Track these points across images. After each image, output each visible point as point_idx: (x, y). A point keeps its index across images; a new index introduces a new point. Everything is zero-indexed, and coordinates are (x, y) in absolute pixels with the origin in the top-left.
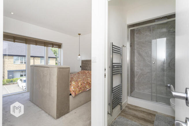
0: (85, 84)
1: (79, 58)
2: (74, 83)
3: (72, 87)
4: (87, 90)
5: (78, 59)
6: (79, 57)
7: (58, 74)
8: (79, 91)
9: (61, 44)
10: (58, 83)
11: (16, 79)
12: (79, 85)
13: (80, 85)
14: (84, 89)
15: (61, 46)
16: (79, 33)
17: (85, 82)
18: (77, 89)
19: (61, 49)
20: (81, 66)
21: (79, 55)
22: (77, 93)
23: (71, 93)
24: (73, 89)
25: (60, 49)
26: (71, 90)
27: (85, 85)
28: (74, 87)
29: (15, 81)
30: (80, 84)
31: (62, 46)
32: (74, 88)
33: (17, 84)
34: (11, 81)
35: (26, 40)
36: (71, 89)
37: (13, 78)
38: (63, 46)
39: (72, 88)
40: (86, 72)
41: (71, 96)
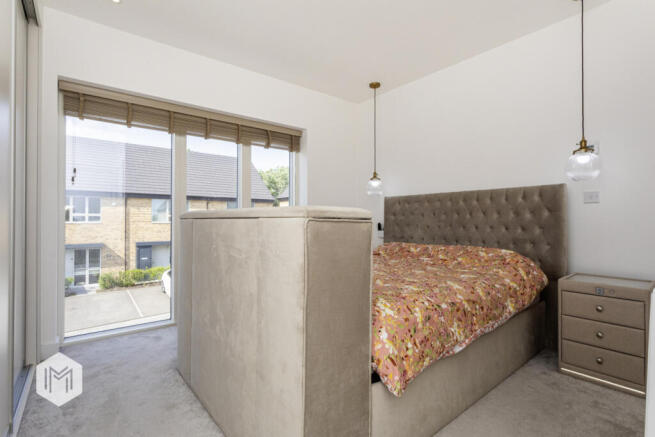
0: (443, 314)
1: (375, 189)
2: (391, 312)
3: (384, 336)
4: (458, 349)
5: (369, 193)
6: (375, 184)
7: (308, 254)
8: (422, 357)
9: (300, 131)
10: (311, 309)
11: (159, 270)
12: (415, 323)
13: (424, 324)
14: (443, 346)
15: (298, 144)
16: (374, 81)
17: (444, 306)
18: (410, 345)
19: (301, 154)
20: (379, 225)
21: (375, 176)
22: (410, 374)
23: (381, 369)
24: (391, 349)
25: (294, 153)
26: (377, 356)
27: (442, 319)
28: (392, 332)
29: (155, 277)
30: (419, 315)
31: (302, 139)
32: (392, 339)
33: (160, 287)
34: (146, 277)
35: (170, 118)
36: (378, 346)
37: (150, 266)
38: (309, 141)
39: (383, 344)
40: (412, 249)
41: (376, 389)
